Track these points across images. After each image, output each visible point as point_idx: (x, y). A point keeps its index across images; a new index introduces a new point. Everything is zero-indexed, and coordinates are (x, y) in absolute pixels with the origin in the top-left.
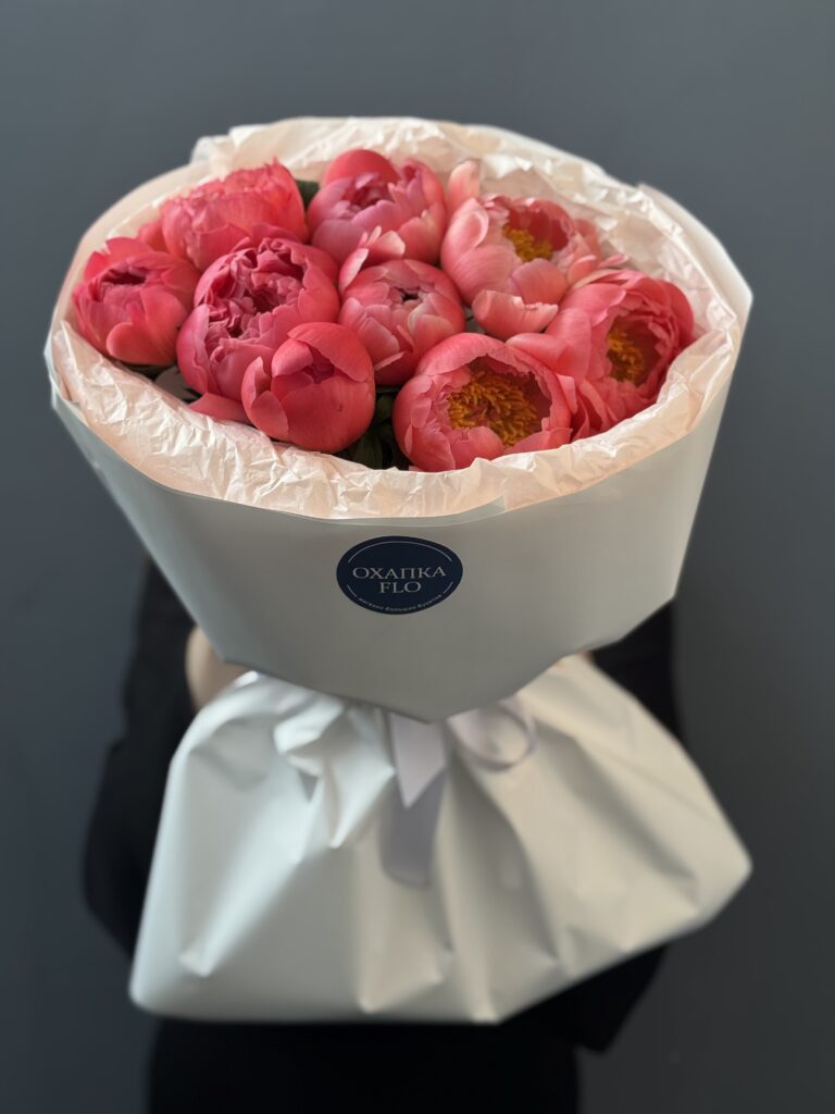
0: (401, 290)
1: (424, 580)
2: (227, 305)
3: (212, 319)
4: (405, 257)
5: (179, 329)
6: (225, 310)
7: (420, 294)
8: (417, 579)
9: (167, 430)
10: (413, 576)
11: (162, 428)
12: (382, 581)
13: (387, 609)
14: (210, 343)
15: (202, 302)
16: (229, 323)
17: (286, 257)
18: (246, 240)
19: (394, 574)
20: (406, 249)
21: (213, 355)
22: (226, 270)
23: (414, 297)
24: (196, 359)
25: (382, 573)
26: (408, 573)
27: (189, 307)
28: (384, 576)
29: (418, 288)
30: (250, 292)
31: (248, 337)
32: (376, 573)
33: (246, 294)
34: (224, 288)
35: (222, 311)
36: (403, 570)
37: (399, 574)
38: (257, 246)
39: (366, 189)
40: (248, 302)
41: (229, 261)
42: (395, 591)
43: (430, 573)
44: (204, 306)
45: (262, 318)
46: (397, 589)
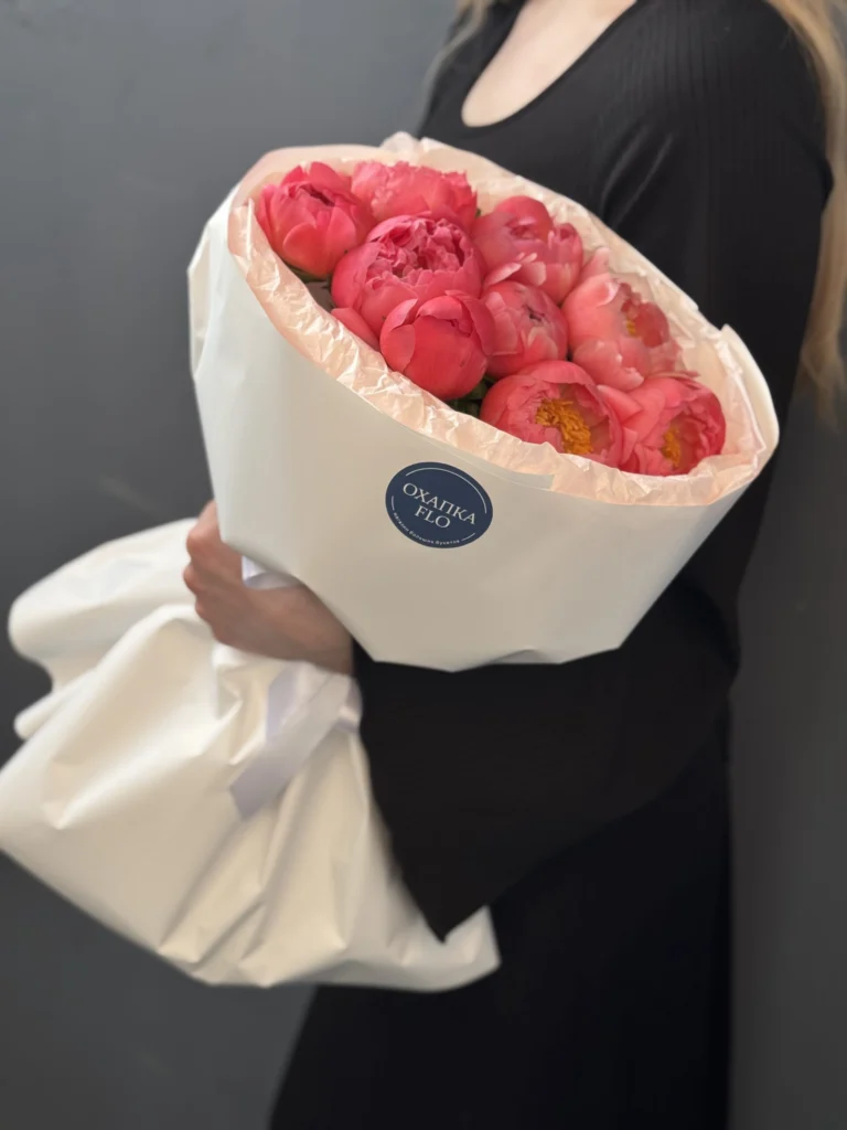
0: (530, 309)
1: (455, 520)
2: (397, 251)
3: (380, 255)
4: (540, 288)
5: (346, 252)
6: (394, 253)
7: (543, 319)
8: (450, 516)
9: (306, 314)
10: (448, 512)
11: (303, 311)
12: (424, 504)
13: (411, 532)
14: (372, 270)
15: (376, 240)
16: (393, 264)
17: (456, 241)
18: (429, 213)
19: (436, 503)
20: (545, 283)
21: (371, 281)
22: (409, 224)
23: (539, 320)
24: (354, 278)
25: (427, 498)
26: (447, 507)
27: (361, 241)
28: (426, 500)
29: (543, 315)
30: (420, 249)
31: (406, 281)
32: (422, 495)
33: (416, 250)
34: (399, 237)
35: (390, 253)
36: (445, 502)
37: (439, 505)
38: (436, 221)
39: (525, 228)
40: (414, 256)
41: (413, 220)
42: (427, 519)
43: (464, 515)
44: (376, 244)
45: (423, 273)
46: (430, 518)
